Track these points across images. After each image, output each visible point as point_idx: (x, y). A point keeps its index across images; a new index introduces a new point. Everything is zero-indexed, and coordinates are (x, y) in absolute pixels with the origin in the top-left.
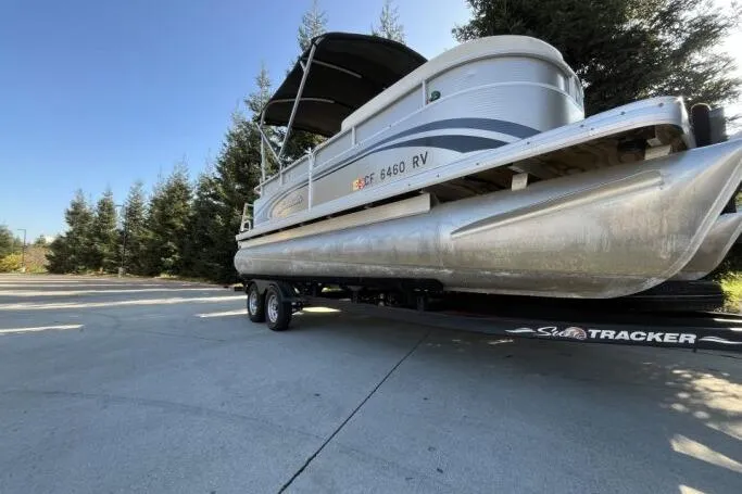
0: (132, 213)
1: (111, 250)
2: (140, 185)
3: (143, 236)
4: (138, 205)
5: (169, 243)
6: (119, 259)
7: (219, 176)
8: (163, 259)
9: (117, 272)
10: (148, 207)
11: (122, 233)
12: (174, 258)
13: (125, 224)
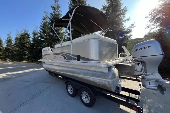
0: (9, 42)
1: (3, 53)
2: (10, 33)
3: (14, 49)
4: (10, 40)
5: (25, 51)
6: (6, 56)
7: (41, 31)
8: (23, 56)
9: (7, 60)
10: (14, 40)
11: (6, 48)
12: (27, 56)
13: (7, 45)
